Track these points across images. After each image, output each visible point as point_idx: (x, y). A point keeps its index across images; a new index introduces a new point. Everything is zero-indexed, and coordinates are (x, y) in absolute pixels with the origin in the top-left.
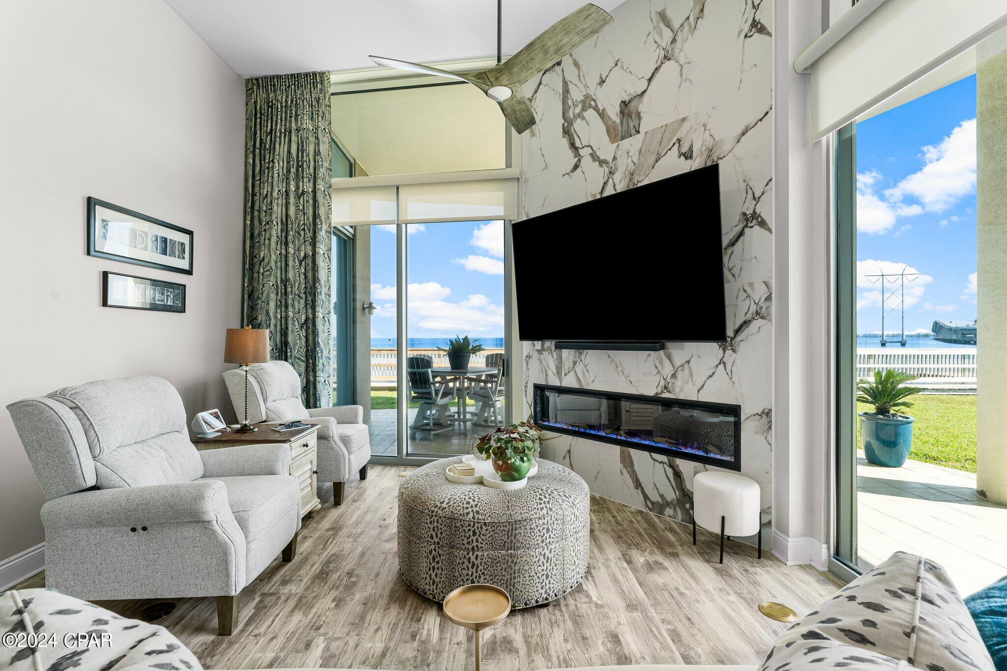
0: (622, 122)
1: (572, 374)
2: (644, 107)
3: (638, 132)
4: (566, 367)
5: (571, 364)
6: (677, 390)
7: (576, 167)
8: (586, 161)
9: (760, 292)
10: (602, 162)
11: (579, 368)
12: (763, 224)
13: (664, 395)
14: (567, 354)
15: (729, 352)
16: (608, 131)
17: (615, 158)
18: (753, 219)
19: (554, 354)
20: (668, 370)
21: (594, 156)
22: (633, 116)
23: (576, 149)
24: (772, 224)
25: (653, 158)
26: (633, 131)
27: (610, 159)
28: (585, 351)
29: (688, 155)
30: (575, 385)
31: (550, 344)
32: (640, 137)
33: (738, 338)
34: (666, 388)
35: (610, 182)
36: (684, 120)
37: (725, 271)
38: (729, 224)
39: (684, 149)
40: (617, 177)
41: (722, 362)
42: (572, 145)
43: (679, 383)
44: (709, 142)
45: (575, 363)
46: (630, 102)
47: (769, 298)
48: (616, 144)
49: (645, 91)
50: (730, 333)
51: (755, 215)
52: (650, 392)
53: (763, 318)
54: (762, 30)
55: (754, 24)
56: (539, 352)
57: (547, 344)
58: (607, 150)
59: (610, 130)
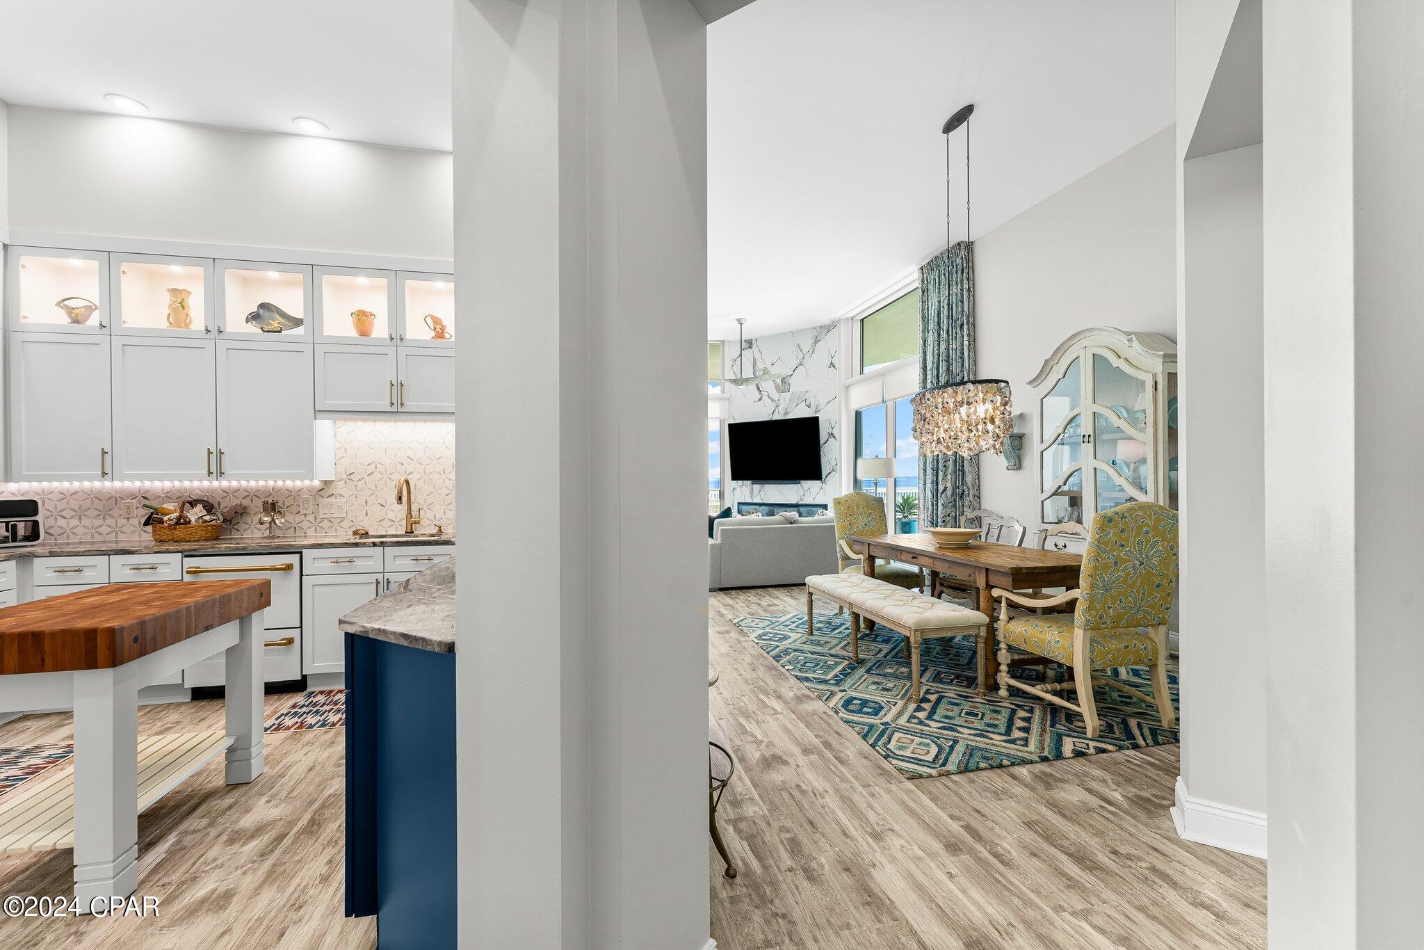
0: (782, 385)
1: (759, 496)
2: (791, 381)
3: (789, 391)
4: (756, 493)
5: (758, 492)
7: (760, 399)
8: (765, 398)
9: (833, 463)
10: (773, 400)
11: (762, 493)
12: (834, 437)
14: (757, 487)
15: (824, 484)
17: (779, 401)
18: (831, 435)
20: (801, 492)
21: (769, 396)
22: (787, 384)
23: (760, 391)
24: (837, 437)
25: (795, 404)
26: (787, 391)
27: (777, 400)
28: (765, 485)
29: (809, 406)
30: (760, 501)
31: (749, 482)
32: (790, 393)
33: (827, 479)
34: (801, 499)
35: (777, 411)
36: (807, 391)
37: (822, 453)
38: (823, 436)
39: (807, 403)
40: (779, 411)
41: (821, 488)
42: (758, 389)
44: (817, 403)
45: (760, 491)
46: (785, 378)
47: (836, 464)
48: (779, 394)
49: (792, 375)
50: (824, 477)
51: (832, 434)
52: (794, 502)
53: (835, 471)
54: (834, 366)
55: (832, 363)
56: (740, 486)
57: (745, 482)
58: (775, 395)
59: (776, 387)
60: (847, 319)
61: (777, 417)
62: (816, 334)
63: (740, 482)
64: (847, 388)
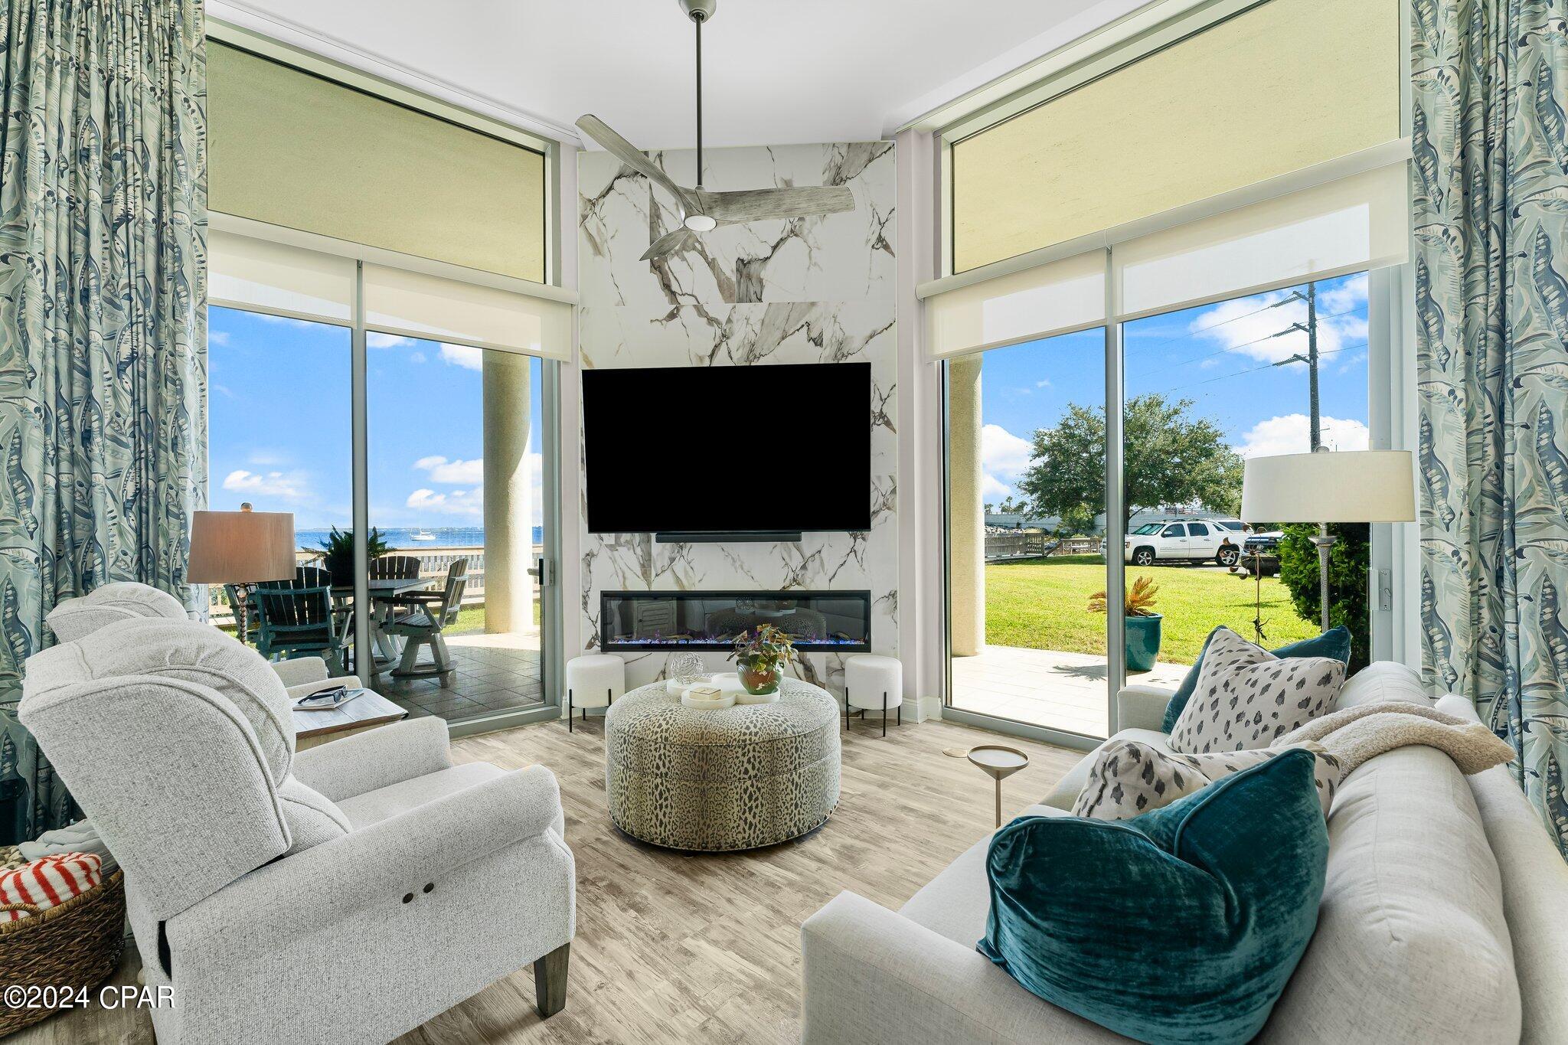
0: (739, 283)
1: (668, 573)
2: (767, 273)
3: (760, 300)
4: (659, 565)
5: (666, 562)
6: (808, 581)
7: (672, 316)
8: (688, 313)
9: (886, 486)
10: (711, 321)
11: (679, 566)
12: (888, 423)
13: (792, 589)
15: (859, 541)
16: (720, 286)
17: (729, 321)
18: (880, 418)
19: (638, 550)
20: (796, 561)
21: (699, 310)
22: (754, 280)
23: (673, 293)
24: (896, 424)
25: (778, 334)
26: (754, 297)
27: (723, 319)
28: (689, 545)
29: (818, 342)
30: (672, 587)
31: (630, 536)
32: (763, 306)
34: (795, 580)
35: (724, 347)
36: (813, 304)
39: (814, 335)
40: (733, 343)
41: (853, 550)
42: (667, 286)
43: (809, 574)
44: (839, 335)
45: (672, 560)
46: (749, 262)
47: (894, 491)
48: (731, 305)
49: (767, 259)
51: (882, 415)
52: (774, 586)
53: (889, 508)
54: (886, 247)
55: (880, 239)
56: (611, 547)
57: (625, 537)
58: (719, 308)
59: (723, 286)
60: (921, 136)
61: (722, 360)
62: (838, 160)
63: (609, 538)
64: (924, 302)
